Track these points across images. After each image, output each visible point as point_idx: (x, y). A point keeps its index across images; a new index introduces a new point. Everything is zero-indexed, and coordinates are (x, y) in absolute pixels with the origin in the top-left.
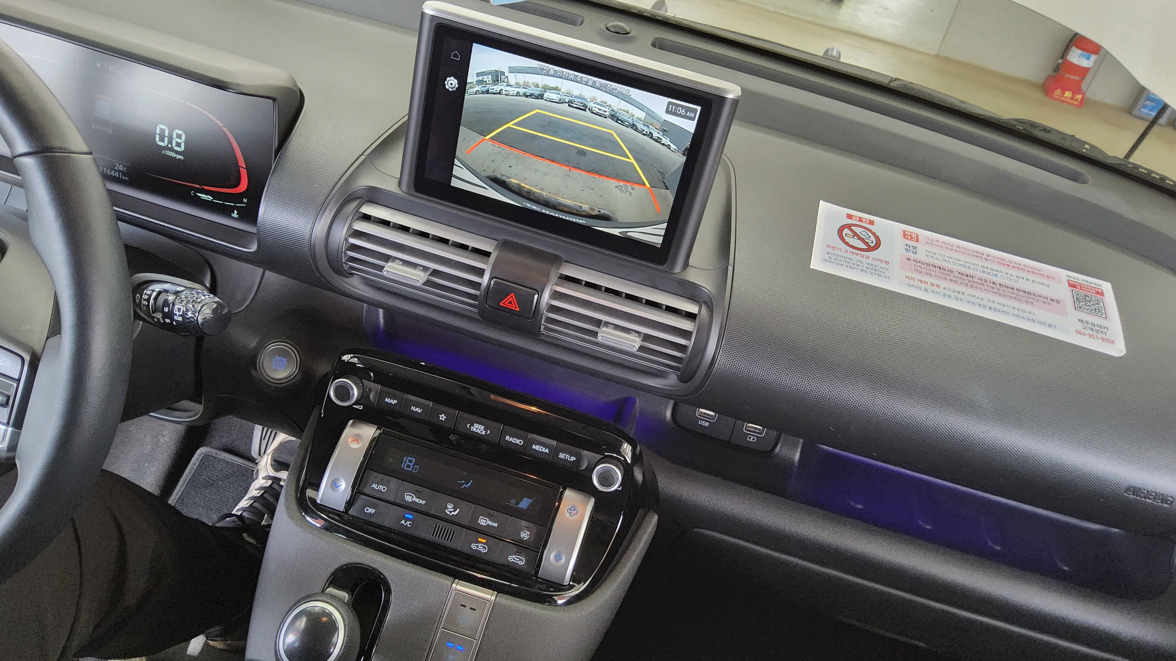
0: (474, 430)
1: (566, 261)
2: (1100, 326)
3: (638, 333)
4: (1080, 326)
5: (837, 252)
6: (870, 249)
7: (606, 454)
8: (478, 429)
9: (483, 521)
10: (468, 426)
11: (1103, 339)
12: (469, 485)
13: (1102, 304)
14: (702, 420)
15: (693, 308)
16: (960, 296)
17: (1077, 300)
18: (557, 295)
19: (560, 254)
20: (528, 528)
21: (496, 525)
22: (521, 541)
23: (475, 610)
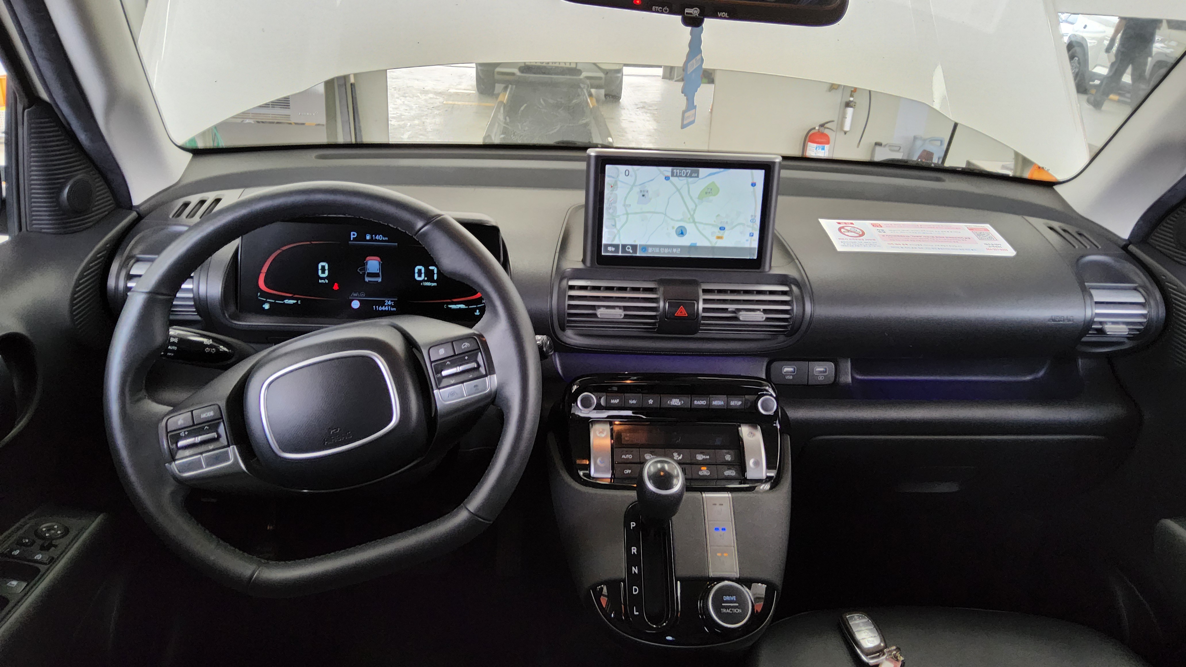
0: (673, 404)
1: (703, 282)
2: (997, 244)
3: (759, 310)
4: (987, 247)
5: (845, 241)
6: (860, 236)
7: (759, 393)
8: (676, 402)
9: (700, 457)
10: (668, 402)
11: (1001, 250)
12: (680, 440)
13: (990, 235)
14: (787, 375)
15: (785, 288)
16: (920, 246)
17: (978, 235)
18: (705, 301)
19: (696, 279)
20: (728, 453)
21: (708, 457)
22: (728, 462)
23: (722, 505)
